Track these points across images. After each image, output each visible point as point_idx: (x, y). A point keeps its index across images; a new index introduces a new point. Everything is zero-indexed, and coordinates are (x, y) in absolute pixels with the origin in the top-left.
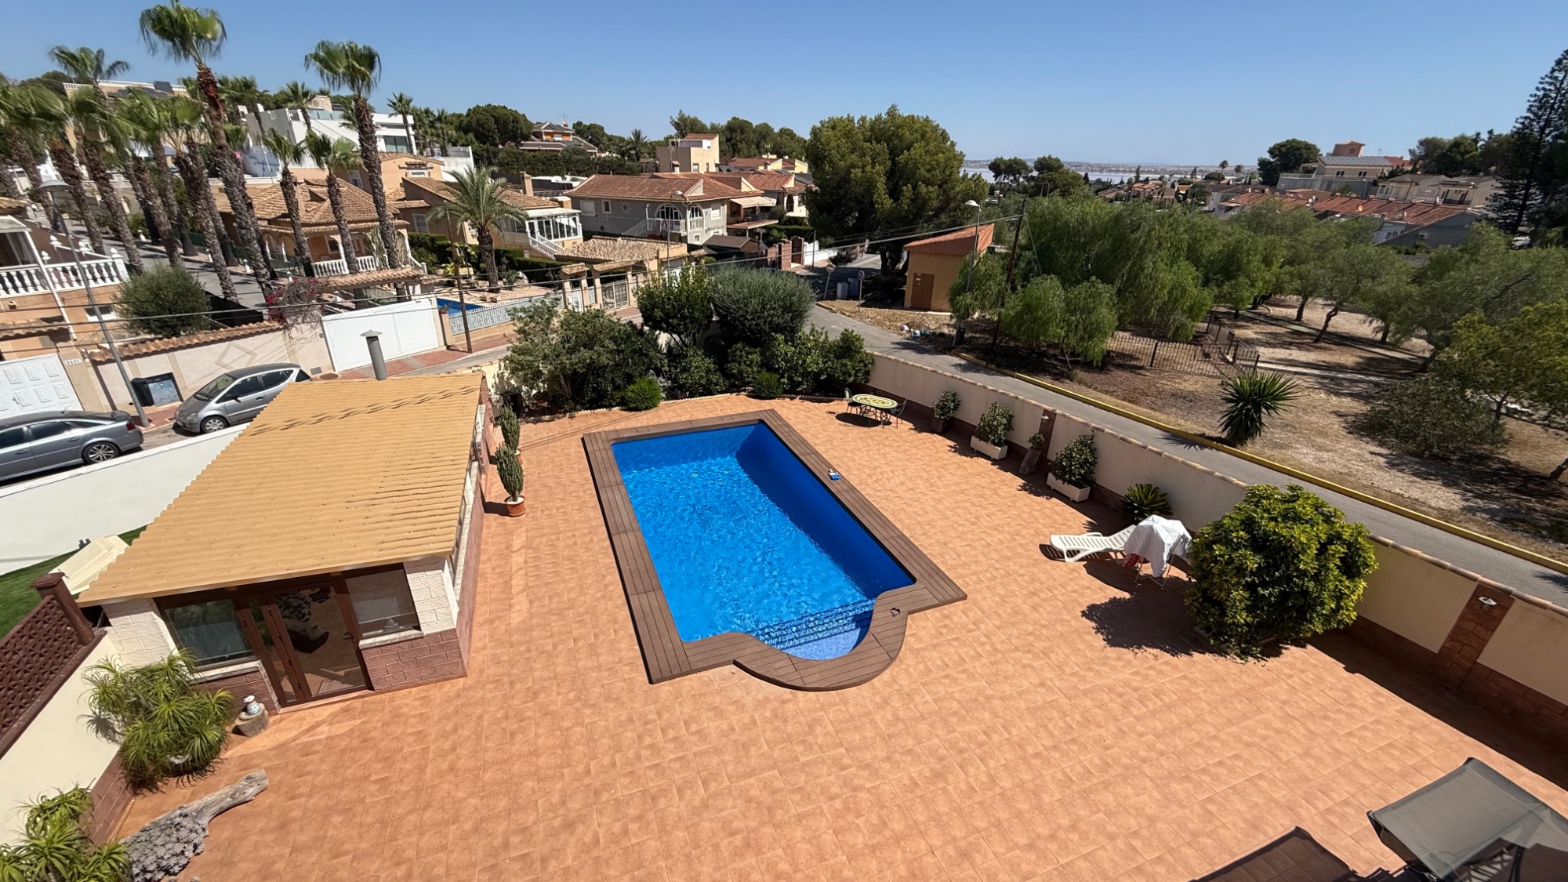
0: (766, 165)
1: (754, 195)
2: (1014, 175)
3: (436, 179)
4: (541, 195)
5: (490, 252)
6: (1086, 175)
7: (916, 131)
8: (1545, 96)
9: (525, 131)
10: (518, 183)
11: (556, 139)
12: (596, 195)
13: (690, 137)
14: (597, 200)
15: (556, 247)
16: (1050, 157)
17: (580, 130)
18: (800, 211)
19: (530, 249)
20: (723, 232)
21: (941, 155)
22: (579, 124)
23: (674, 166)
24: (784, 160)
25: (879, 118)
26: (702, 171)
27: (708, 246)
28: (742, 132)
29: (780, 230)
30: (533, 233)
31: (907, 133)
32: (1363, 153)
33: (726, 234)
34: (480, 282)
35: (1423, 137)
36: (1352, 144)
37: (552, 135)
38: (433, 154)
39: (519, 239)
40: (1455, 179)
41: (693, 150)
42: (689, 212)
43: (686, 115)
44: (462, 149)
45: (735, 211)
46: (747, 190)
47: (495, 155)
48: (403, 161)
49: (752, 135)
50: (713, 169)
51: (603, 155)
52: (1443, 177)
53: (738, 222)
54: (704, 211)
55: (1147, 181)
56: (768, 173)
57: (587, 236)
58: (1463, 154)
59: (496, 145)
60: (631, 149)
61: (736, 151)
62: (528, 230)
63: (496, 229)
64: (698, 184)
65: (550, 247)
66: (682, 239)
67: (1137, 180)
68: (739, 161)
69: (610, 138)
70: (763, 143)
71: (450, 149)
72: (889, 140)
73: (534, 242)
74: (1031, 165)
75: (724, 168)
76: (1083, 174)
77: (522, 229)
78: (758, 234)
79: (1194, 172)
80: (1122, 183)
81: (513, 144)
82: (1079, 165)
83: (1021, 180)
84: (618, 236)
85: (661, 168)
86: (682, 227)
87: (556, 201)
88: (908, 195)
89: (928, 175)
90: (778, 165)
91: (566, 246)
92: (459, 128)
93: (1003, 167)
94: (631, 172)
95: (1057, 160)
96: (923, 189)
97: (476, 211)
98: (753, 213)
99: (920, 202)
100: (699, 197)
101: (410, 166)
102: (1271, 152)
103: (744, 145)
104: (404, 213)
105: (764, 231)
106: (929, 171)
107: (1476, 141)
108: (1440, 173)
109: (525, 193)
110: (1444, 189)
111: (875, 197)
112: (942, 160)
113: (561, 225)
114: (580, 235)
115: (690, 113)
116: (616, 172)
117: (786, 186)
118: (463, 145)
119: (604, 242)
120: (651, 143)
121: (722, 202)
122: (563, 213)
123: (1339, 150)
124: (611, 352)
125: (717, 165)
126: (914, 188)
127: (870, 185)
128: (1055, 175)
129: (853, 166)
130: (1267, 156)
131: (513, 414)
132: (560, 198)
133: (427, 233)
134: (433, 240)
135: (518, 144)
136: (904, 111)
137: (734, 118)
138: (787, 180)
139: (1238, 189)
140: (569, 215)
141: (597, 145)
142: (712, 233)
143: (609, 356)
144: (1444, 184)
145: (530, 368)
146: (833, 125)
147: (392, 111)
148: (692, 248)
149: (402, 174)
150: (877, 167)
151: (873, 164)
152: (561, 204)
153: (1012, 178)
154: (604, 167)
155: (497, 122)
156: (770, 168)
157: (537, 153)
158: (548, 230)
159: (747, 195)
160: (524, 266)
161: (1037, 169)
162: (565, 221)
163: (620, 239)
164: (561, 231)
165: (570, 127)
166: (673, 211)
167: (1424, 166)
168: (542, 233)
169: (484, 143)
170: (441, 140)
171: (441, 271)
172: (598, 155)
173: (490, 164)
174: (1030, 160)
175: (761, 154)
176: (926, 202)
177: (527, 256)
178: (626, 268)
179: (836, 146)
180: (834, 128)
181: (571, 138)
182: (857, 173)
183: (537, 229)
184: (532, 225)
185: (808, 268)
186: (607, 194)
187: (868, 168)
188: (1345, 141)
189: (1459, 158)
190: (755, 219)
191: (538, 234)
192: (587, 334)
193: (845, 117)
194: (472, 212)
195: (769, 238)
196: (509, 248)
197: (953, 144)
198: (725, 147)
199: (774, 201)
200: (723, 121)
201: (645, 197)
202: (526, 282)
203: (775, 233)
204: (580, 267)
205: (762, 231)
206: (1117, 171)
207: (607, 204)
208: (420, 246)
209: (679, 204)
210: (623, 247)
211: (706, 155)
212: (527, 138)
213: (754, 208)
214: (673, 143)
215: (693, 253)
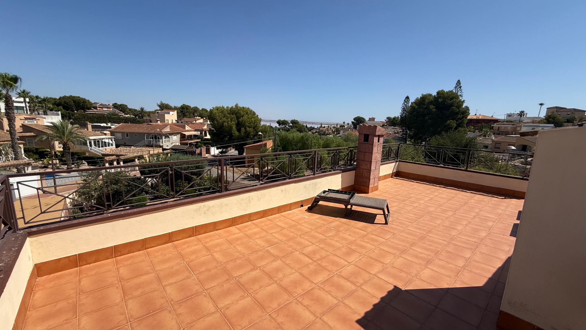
0: (196, 121)
1: (191, 131)
2: (285, 125)
3: (41, 124)
4: (95, 131)
5: (69, 153)
6: (306, 125)
7: (245, 112)
8: (404, 108)
9: (88, 106)
10: (85, 126)
11: (104, 109)
12: (122, 131)
13: (164, 111)
14: (123, 133)
15: (102, 151)
16: (295, 120)
17: (115, 106)
18: (208, 137)
19: (89, 152)
20: (179, 144)
21: (253, 119)
22: (116, 104)
23: (157, 120)
24: (204, 119)
25: (232, 107)
26: (170, 122)
27: (171, 149)
28: (187, 109)
29: (201, 143)
30: (91, 145)
31: (242, 112)
32: (376, 120)
33: (180, 144)
34: (62, 166)
35: (387, 117)
36: (373, 118)
37: (102, 108)
38: (39, 114)
39: (83, 148)
40: (395, 127)
41: (166, 115)
42: (164, 137)
43: (164, 103)
44: (55, 112)
45: (183, 137)
46: (188, 129)
47: (73, 115)
48: (22, 117)
49: (191, 110)
50: (174, 122)
51: (127, 116)
52: (393, 127)
53: (184, 140)
54: (170, 137)
55: (324, 127)
56: (197, 123)
57: (117, 146)
58: (396, 121)
59: (74, 111)
60: (139, 114)
61: (185, 116)
62: (88, 144)
63: (73, 145)
64: (168, 127)
65: (98, 150)
66: (160, 147)
67: (321, 127)
68: (186, 119)
69: (130, 110)
70: (195, 113)
71: (49, 112)
72: (236, 114)
73: (91, 149)
74: (290, 122)
75: (180, 122)
76: (305, 125)
77: (85, 144)
78: (193, 144)
79: (337, 125)
80: (318, 127)
81: (82, 111)
82: (304, 122)
83: (287, 126)
84: (132, 146)
85: (152, 121)
86: (161, 142)
87: (103, 133)
88: (243, 131)
89: (249, 125)
90: (201, 121)
91: (107, 150)
92: (54, 104)
93: (281, 122)
94: (139, 122)
95: (297, 121)
96: (248, 129)
97: (63, 136)
98: (190, 137)
99: (247, 133)
100: (168, 132)
101: (26, 119)
102: (354, 119)
103: (188, 113)
104: (22, 138)
105: (196, 143)
106: (249, 124)
107: (398, 118)
108: (392, 126)
109: (88, 130)
110: (394, 130)
111: (233, 132)
112: (253, 120)
113: (105, 142)
114: (114, 146)
115: (165, 102)
116: (132, 122)
117: (203, 128)
118: (56, 111)
119: (125, 148)
120: (149, 112)
121: (178, 133)
122: (107, 137)
123: (370, 120)
124: (126, 186)
125: (176, 120)
126: (245, 129)
127: (231, 127)
128: (297, 125)
129: (224, 122)
130: (353, 121)
131: (79, 211)
132: (105, 132)
133: (34, 146)
134: (37, 149)
135: (85, 111)
136: (241, 105)
137: (183, 104)
138: (204, 126)
139: (347, 130)
140: (109, 138)
141: (124, 112)
142: (174, 144)
143: (125, 187)
144: (393, 128)
145: (88, 194)
146: (217, 109)
147: (18, 96)
148: (164, 150)
149: (22, 122)
150: (233, 122)
151: (231, 121)
152: (105, 134)
153: (284, 126)
154: (126, 121)
155: (74, 102)
156: (197, 122)
157: (94, 115)
158: (99, 144)
159: (188, 131)
160: (86, 159)
161: (292, 123)
162: (107, 141)
163: (133, 147)
164: (105, 144)
165: (111, 105)
166: (157, 137)
167: (389, 124)
168: (95, 145)
169: (67, 110)
170: (44, 108)
171: (41, 162)
172: (124, 116)
173: (70, 118)
174: (289, 120)
175: (194, 117)
176: (249, 133)
177: (87, 154)
178: (135, 157)
179: (218, 115)
180: (217, 110)
181: (111, 109)
182: (226, 124)
183: (93, 144)
184: (90, 143)
185: (212, 156)
186: (126, 130)
187: (230, 123)
188: (371, 117)
189: (395, 122)
190: (191, 139)
191: (93, 146)
192: (115, 179)
193: (221, 106)
194: (60, 138)
195: (197, 146)
196: (78, 152)
197: (257, 116)
198: (180, 114)
199: (199, 133)
200: (179, 105)
201: (145, 132)
202: (87, 165)
203: (199, 144)
204: (114, 157)
205: (194, 144)
206: (317, 124)
207: (127, 134)
208: (30, 152)
209: (160, 134)
210: (134, 150)
211: (172, 117)
212: (89, 109)
213: (191, 135)
214: (158, 113)
215: (165, 151)
